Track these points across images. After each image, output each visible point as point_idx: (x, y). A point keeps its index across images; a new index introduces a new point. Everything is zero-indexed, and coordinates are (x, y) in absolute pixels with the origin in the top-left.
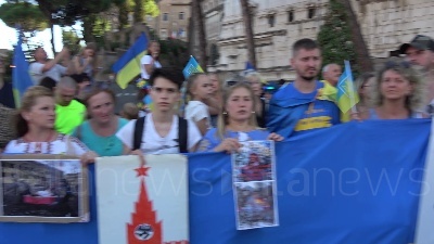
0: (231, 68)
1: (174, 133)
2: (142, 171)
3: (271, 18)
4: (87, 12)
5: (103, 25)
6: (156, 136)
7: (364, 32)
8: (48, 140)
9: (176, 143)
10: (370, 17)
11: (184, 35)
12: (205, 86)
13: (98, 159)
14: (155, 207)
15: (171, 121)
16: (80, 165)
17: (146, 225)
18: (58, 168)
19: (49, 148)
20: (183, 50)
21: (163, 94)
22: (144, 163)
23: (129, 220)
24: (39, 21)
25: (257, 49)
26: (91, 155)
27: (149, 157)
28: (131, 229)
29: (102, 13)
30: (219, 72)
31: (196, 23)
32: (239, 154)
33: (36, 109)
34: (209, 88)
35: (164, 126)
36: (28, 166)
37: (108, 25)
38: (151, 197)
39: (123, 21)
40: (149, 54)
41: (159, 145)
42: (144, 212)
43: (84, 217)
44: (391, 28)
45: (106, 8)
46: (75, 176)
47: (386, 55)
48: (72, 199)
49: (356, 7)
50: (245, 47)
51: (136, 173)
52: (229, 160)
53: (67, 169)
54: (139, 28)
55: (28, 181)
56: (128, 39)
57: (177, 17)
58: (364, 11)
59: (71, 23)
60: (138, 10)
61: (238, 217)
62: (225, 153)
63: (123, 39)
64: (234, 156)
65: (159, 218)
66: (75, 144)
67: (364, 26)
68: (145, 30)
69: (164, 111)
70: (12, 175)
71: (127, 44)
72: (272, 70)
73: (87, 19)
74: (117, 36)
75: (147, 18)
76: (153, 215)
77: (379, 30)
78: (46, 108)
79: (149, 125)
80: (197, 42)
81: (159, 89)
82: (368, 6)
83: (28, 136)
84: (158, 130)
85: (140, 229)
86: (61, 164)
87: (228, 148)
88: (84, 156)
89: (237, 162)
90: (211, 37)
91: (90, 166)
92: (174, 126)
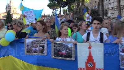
1: (99, 37)
2: (90, 47)
4: (69, 3)
5: (73, 7)
6: (93, 38)
8: (66, 38)
11: (97, 7)
13: (78, 43)
14: (93, 58)
15: (98, 33)
16: (73, 45)
17: (91, 63)
18: (67, 45)
19: (66, 40)
20: (96, 12)
21: (96, 25)
22: (90, 45)
23: (86, 61)
24: (57, 7)
25: (122, 10)
26: (76, 42)
27: (92, 44)
28: (86, 63)
29: (73, 3)
31: (101, 4)
32: (121, 44)
33: (63, 29)
35: (96, 34)
36: (60, 44)
38: (92, 55)
40: (88, 14)
42: (90, 59)
43: (73, 59)
45: (74, 2)
46: (72, 47)
50: (117, 10)
51: (88, 48)
52: (118, 46)
53: (70, 45)
54: (83, 6)
55: (60, 48)
57: (95, 2)
60: (83, 1)
62: (116, 44)
63: (78, 10)
64: (120, 45)
65: (94, 62)
66: (72, 39)
68: (85, 7)
69: (96, 30)
70: (56, 46)
71: (80, 11)
73: (69, 5)
75: (85, 4)
76: (93, 60)
78: (66, 29)
79: (91, 34)
80: (101, 9)
81: (95, 24)
83: (61, 36)
84: (94, 36)
85: (89, 64)
86: (68, 44)
87: (118, 42)
88: (74, 42)
89: (121, 47)
90: (105, 8)
91: (76, 45)
92: (99, 35)
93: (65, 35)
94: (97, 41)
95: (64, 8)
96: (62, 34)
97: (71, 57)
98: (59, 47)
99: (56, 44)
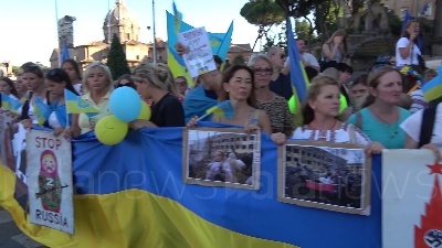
5: (336, 12)
8: (332, 129)
11: (430, 11)
13: (385, 151)
16: (364, 156)
18: (340, 155)
19: (332, 136)
22: (439, 159)
24: (275, 15)
26: (376, 146)
28: (419, 233)
33: (321, 98)
36: (312, 153)
37: (341, 11)
42: (437, 217)
43: (366, 210)
46: (358, 166)
51: (429, 170)
53: (350, 158)
55: (310, 167)
59: (305, 13)
63: (357, 24)
68: (382, 11)
70: (296, 160)
71: (361, 29)
73: (320, 6)
78: (330, 97)
83: (312, 124)
85: (431, 235)
86: (344, 153)
91: (376, 158)
93: (327, 116)
95: (302, 19)
96: (317, 115)
97: (357, 204)
98: (309, 162)
99: (296, 150)
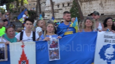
0: (48, 18)
2: (23, 46)
3: (58, 6)
4: (7, 2)
5: (12, 6)
6: (26, 37)
7: (82, 10)
9: (32, 39)
10: (83, 6)
11: (35, 9)
12: (42, 23)
14: (27, 56)
15: (31, 32)
16: (5, 45)
17: (24, 61)
20: (35, 13)
21: (29, 25)
22: (23, 44)
23: (19, 60)
25: (55, 13)
27: (25, 42)
28: (20, 62)
29: (12, 3)
30: (44, 19)
31: (38, 6)
32: (50, 41)
34: (43, 24)
35: (29, 34)
37: (13, 6)
38: (25, 53)
39: (18, 5)
40: (25, 14)
41: (27, 39)
42: (23, 57)
43: (6, 59)
44: (88, 9)
46: (3, 48)
47: (87, 16)
48: (2, 54)
49: (79, 3)
50: (51, 13)
51: (21, 47)
52: (47, 43)
53: (1, 46)
54: (22, 7)
56: (19, 10)
57: (33, 4)
58: (81, 4)
59: (2, 5)
60: (22, 2)
61: (49, 58)
62: (46, 41)
64: (48, 42)
65: (28, 59)
66: (4, 39)
67: (82, 8)
68: (24, 8)
69: (29, 30)
72: (59, 19)
73: (7, 4)
74: (16, 9)
75: (24, 5)
76: (26, 58)
77: (85, 9)
79: (25, 34)
80: (39, 11)
81: (27, 24)
82: (83, 3)
84: (27, 35)
85: (22, 62)
87: (47, 40)
88: (6, 42)
89: (49, 43)
90: (42, 10)
91: (8, 45)
92: (32, 34)
94: (29, 40)
97: (4, 58)
